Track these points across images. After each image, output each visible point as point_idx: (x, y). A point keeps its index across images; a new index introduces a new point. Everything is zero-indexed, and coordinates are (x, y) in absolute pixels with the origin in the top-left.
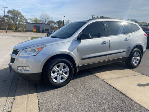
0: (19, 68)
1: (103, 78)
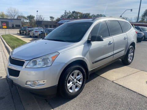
0: (29, 83)
1: (112, 80)
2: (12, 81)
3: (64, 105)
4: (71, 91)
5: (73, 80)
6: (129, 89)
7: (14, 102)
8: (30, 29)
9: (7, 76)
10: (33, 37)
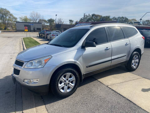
0: (26, 81)
2: (15, 78)
3: (55, 103)
4: (62, 91)
5: (65, 81)
6: (119, 94)
7: (16, 96)
8: (48, 32)
9: (12, 74)
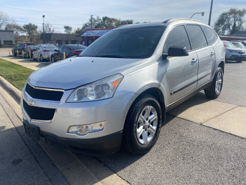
0: (75, 129)
1: (199, 122)
4: (142, 141)
5: (144, 122)
6: (231, 134)
8: (32, 47)
10: (40, 61)
